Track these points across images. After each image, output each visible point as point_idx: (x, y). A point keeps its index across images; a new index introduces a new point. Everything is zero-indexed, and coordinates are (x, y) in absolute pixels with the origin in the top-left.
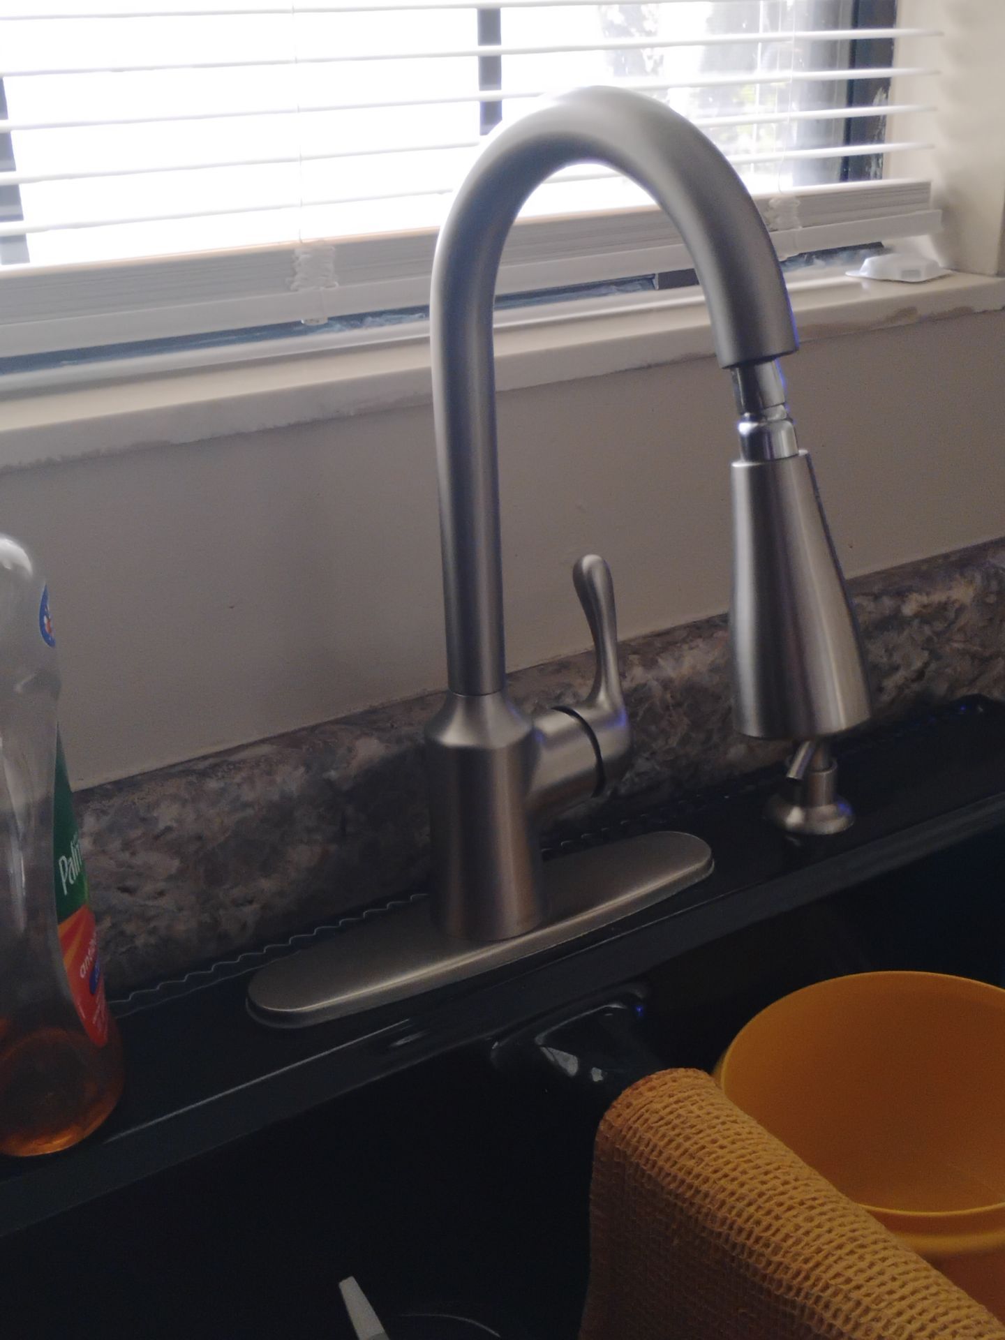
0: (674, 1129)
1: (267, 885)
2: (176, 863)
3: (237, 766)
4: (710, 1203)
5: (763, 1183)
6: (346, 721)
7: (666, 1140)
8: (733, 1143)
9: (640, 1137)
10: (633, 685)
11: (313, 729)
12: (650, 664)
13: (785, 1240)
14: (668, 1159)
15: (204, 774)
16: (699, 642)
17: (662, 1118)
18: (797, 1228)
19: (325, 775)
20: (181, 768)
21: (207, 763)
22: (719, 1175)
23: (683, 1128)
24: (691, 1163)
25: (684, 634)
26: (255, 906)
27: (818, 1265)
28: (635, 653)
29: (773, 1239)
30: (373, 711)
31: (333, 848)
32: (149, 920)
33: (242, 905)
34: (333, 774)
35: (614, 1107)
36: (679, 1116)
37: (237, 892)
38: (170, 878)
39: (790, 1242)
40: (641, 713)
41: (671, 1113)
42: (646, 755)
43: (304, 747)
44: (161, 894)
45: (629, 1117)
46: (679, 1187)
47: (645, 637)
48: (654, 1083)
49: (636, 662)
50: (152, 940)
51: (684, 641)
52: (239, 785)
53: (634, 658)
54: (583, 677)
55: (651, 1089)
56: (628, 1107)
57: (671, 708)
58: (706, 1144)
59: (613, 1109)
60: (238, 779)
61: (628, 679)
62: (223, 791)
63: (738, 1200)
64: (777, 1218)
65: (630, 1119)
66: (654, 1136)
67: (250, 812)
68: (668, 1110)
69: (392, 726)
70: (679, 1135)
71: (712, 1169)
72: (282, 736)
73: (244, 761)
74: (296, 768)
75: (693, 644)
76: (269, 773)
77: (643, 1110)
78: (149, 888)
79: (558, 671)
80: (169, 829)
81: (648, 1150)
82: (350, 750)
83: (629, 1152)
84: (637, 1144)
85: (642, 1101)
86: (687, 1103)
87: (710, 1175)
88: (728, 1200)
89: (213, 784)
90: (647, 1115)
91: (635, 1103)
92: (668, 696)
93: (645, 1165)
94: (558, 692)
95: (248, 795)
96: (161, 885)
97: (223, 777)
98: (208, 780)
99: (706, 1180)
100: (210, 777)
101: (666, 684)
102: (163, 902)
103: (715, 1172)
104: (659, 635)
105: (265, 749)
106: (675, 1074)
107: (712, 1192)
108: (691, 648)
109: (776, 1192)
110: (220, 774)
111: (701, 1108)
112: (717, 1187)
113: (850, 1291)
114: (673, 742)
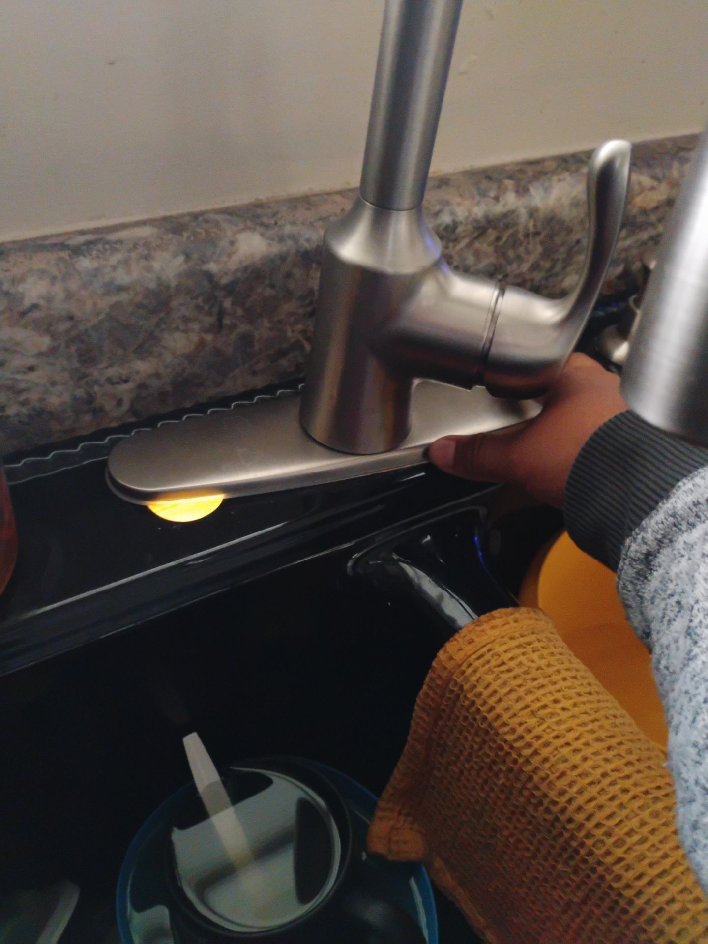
0: (515, 677)
1: (143, 367)
2: (45, 342)
3: (114, 246)
4: (550, 769)
5: (607, 760)
6: (231, 212)
7: (507, 689)
8: (575, 705)
9: (480, 678)
10: (505, 210)
11: (195, 216)
12: (522, 190)
13: (629, 834)
14: (507, 709)
15: (77, 251)
16: (566, 175)
17: (503, 663)
18: (643, 824)
19: (205, 267)
20: (54, 241)
21: (82, 239)
22: (561, 741)
23: (525, 680)
24: (532, 722)
25: (553, 165)
26: (130, 385)
27: (664, 873)
28: (510, 177)
29: (617, 830)
30: (259, 205)
31: (209, 337)
32: (20, 392)
33: (118, 383)
34: (213, 267)
35: (456, 640)
36: (520, 664)
37: (111, 372)
38: (40, 354)
39: (636, 838)
40: (504, 239)
41: (512, 659)
42: (500, 277)
43: (185, 234)
44: (31, 369)
45: (469, 653)
46: (516, 740)
47: (518, 163)
48: (498, 622)
49: (510, 187)
50: (24, 410)
51: (554, 172)
52: (114, 268)
53: (509, 183)
54: (461, 196)
55: (493, 628)
56: (469, 643)
57: (531, 236)
58: (548, 704)
59: (455, 642)
60: (114, 259)
61: (502, 202)
62: (96, 272)
63: (580, 776)
64: (621, 806)
65: (471, 655)
66: (495, 681)
67: (124, 297)
68: (509, 655)
69: (276, 223)
70: (520, 686)
71: (555, 733)
72: (165, 219)
73: (121, 242)
74: (175, 256)
75: (561, 177)
76: (147, 257)
77: (485, 650)
78: (17, 362)
79: (439, 187)
80: (35, 306)
81: (486, 693)
82: (232, 243)
83: (466, 687)
84: (475, 683)
85: (485, 639)
86: (529, 649)
87: (551, 740)
88: (569, 772)
89: (85, 263)
90: (488, 656)
91: (476, 639)
92: (531, 225)
93: (481, 706)
94: (438, 208)
95: (122, 277)
96: (31, 362)
97: (98, 257)
98: (81, 258)
99: (547, 744)
100: (85, 256)
101: (532, 213)
102: (33, 376)
103: (557, 737)
104: (531, 163)
105: (146, 232)
106: (517, 615)
107: (553, 759)
108: (559, 180)
109: (621, 775)
110: (94, 253)
111: (542, 657)
112: (559, 756)
113: (699, 913)
114: (525, 267)
